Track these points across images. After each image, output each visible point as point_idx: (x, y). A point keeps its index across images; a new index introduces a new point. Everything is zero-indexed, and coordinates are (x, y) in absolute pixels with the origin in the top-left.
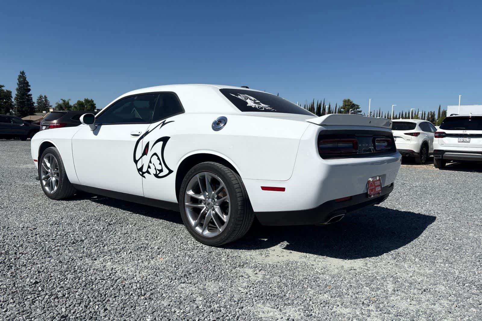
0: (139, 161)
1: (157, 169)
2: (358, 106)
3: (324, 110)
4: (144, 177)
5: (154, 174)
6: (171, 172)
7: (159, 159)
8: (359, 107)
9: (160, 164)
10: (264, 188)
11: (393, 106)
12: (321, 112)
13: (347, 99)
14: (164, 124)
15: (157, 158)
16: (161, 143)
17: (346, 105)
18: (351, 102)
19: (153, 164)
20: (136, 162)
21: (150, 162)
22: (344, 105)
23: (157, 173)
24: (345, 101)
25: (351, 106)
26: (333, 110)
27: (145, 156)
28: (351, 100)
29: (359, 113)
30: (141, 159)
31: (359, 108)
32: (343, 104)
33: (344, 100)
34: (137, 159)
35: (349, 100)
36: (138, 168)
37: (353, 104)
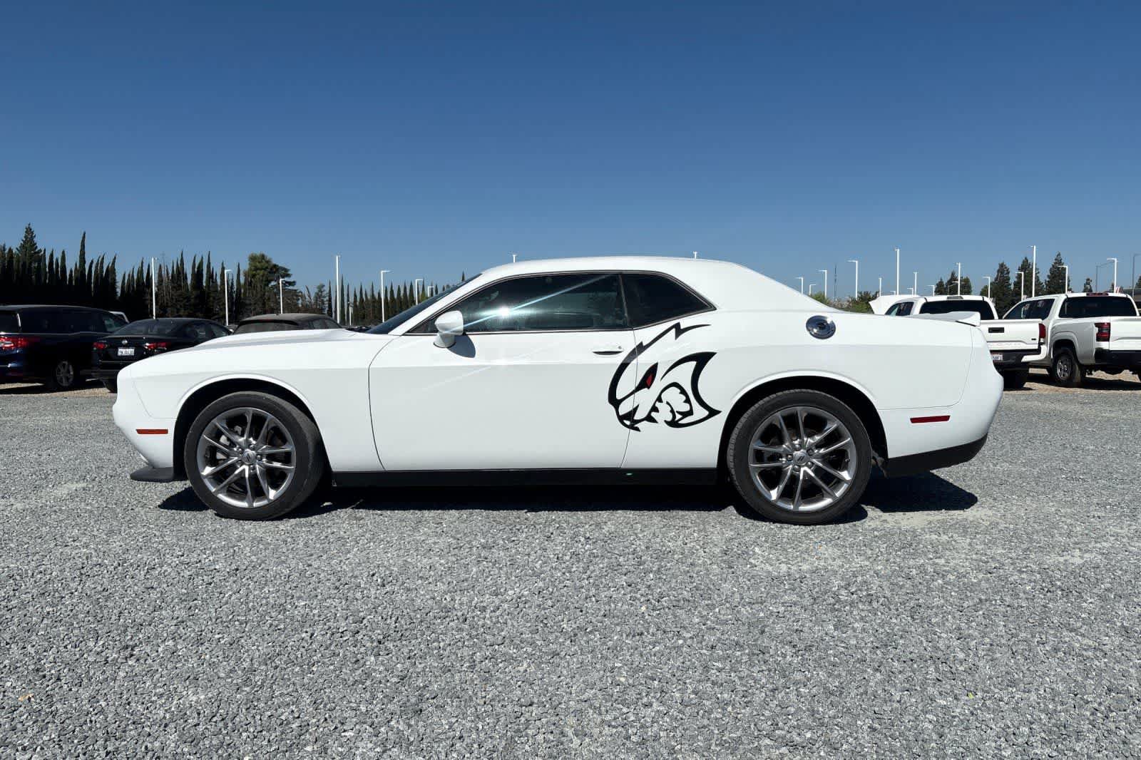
0: (624, 402)
1: (677, 412)
2: (286, 270)
3: (210, 278)
4: (637, 429)
5: (666, 422)
6: (713, 413)
7: (683, 392)
8: (289, 273)
9: (688, 401)
10: (914, 420)
11: (382, 272)
12: (204, 284)
13: (258, 252)
14: (679, 331)
15: (679, 391)
16: (693, 364)
17: (256, 269)
18: (268, 262)
19: (668, 403)
20: (615, 402)
21: (659, 399)
22: (253, 268)
23: (677, 419)
24: (253, 259)
25: (268, 270)
26: (232, 280)
27: (646, 389)
28: (269, 255)
29: (291, 288)
30: (633, 396)
31: (288, 275)
32: (250, 264)
33: (252, 255)
34: (619, 396)
35: (263, 256)
36: (621, 414)
37: (275, 266)
